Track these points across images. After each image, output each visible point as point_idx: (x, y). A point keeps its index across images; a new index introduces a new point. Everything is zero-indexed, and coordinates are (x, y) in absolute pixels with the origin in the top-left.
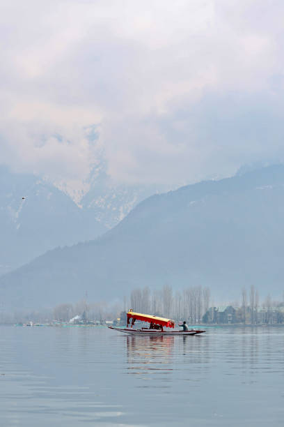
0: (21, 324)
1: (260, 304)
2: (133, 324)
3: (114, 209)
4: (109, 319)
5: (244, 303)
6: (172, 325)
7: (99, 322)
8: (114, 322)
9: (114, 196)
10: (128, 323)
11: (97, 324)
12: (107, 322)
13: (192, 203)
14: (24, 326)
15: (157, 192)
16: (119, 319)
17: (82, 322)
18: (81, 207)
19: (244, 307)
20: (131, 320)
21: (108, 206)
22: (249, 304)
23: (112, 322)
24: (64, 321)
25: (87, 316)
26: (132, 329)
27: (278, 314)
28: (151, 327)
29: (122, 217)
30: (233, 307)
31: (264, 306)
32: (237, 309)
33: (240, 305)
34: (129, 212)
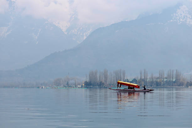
0: (39, 87)
1: (148, 77)
2: (120, 87)
3: (82, 34)
4: (79, 85)
5: (141, 77)
6: (139, 87)
7: (74, 86)
8: (82, 86)
9: (81, 28)
10: (118, 86)
11: (74, 87)
12: (78, 86)
13: (117, 31)
14: (40, 88)
15: (101, 26)
16: (84, 85)
17: (67, 86)
18: (66, 33)
19: (141, 79)
20: (119, 85)
21: (79, 33)
22: (143, 78)
23: (80, 86)
24: (59, 86)
25: (69, 83)
26: (120, 89)
27: (157, 82)
28: (129, 88)
29: (85, 38)
30: (136, 79)
31: (150, 78)
32: (138, 80)
33: (139, 78)
34: (88, 35)
